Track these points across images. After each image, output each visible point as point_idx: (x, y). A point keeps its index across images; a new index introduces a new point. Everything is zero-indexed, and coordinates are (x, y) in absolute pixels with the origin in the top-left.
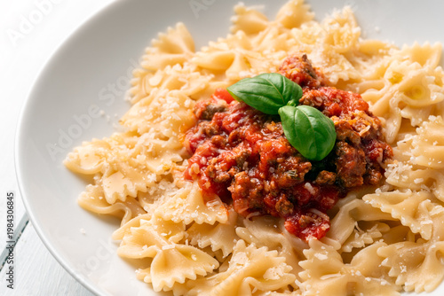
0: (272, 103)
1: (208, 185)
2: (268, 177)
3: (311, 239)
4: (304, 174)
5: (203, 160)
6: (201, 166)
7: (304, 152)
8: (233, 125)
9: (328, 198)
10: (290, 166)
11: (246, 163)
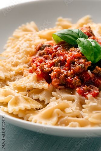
0: (74, 39)
1: (40, 72)
2: (70, 69)
3: (89, 96)
4: (87, 66)
5: (39, 64)
6: (37, 66)
7: (88, 57)
8: (54, 50)
9: (99, 80)
10: (81, 62)
11: (59, 64)
